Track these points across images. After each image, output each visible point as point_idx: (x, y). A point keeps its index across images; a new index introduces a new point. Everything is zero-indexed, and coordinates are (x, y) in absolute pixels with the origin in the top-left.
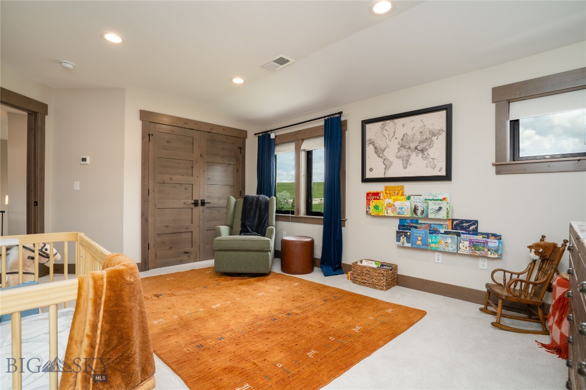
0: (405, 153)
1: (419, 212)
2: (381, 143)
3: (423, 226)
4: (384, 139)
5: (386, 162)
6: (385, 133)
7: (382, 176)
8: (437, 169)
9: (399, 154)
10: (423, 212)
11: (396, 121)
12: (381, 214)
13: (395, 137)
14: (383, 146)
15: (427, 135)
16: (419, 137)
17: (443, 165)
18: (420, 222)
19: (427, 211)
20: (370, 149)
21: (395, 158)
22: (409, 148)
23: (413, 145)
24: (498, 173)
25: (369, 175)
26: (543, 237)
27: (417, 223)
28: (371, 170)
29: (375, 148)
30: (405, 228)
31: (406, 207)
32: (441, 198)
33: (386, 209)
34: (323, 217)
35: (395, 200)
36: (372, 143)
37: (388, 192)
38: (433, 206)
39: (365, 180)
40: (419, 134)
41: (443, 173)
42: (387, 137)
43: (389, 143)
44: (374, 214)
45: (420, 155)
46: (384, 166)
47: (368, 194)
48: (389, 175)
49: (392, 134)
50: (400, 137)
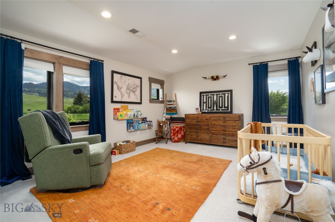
0: (128, 91)
1: (135, 116)
2: (120, 85)
3: (135, 121)
4: (121, 83)
5: (122, 94)
6: (122, 81)
7: (120, 100)
8: (138, 100)
9: (127, 91)
10: (136, 116)
11: (126, 76)
12: (123, 118)
13: (125, 83)
14: (121, 86)
15: (135, 86)
16: (133, 86)
17: (139, 98)
18: (133, 120)
19: (138, 116)
20: (115, 86)
21: (125, 93)
22: (130, 90)
23: (131, 89)
24: (150, 103)
25: (115, 99)
26: (158, 120)
27: (133, 121)
28: (116, 97)
29: (118, 86)
30: (130, 123)
31: (132, 114)
32: (139, 110)
33: (125, 116)
34: (88, 125)
35: (128, 112)
36: (116, 84)
37: (124, 108)
38: (139, 113)
39: (113, 102)
40: (133, 85)
41: (139, 101)
42: (122, 82)
43: (123, 85)
44: (120, 119)
45: (133, 93)
46: (121, 96)
47: (114, 109)
48: (123, 100)
49: (124, 82)
50: (127, 84)
